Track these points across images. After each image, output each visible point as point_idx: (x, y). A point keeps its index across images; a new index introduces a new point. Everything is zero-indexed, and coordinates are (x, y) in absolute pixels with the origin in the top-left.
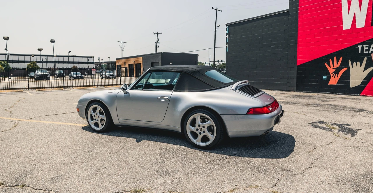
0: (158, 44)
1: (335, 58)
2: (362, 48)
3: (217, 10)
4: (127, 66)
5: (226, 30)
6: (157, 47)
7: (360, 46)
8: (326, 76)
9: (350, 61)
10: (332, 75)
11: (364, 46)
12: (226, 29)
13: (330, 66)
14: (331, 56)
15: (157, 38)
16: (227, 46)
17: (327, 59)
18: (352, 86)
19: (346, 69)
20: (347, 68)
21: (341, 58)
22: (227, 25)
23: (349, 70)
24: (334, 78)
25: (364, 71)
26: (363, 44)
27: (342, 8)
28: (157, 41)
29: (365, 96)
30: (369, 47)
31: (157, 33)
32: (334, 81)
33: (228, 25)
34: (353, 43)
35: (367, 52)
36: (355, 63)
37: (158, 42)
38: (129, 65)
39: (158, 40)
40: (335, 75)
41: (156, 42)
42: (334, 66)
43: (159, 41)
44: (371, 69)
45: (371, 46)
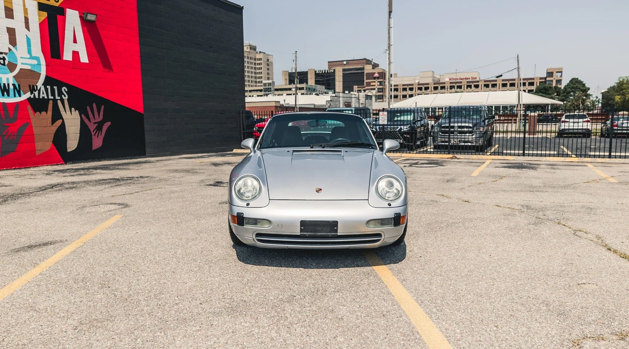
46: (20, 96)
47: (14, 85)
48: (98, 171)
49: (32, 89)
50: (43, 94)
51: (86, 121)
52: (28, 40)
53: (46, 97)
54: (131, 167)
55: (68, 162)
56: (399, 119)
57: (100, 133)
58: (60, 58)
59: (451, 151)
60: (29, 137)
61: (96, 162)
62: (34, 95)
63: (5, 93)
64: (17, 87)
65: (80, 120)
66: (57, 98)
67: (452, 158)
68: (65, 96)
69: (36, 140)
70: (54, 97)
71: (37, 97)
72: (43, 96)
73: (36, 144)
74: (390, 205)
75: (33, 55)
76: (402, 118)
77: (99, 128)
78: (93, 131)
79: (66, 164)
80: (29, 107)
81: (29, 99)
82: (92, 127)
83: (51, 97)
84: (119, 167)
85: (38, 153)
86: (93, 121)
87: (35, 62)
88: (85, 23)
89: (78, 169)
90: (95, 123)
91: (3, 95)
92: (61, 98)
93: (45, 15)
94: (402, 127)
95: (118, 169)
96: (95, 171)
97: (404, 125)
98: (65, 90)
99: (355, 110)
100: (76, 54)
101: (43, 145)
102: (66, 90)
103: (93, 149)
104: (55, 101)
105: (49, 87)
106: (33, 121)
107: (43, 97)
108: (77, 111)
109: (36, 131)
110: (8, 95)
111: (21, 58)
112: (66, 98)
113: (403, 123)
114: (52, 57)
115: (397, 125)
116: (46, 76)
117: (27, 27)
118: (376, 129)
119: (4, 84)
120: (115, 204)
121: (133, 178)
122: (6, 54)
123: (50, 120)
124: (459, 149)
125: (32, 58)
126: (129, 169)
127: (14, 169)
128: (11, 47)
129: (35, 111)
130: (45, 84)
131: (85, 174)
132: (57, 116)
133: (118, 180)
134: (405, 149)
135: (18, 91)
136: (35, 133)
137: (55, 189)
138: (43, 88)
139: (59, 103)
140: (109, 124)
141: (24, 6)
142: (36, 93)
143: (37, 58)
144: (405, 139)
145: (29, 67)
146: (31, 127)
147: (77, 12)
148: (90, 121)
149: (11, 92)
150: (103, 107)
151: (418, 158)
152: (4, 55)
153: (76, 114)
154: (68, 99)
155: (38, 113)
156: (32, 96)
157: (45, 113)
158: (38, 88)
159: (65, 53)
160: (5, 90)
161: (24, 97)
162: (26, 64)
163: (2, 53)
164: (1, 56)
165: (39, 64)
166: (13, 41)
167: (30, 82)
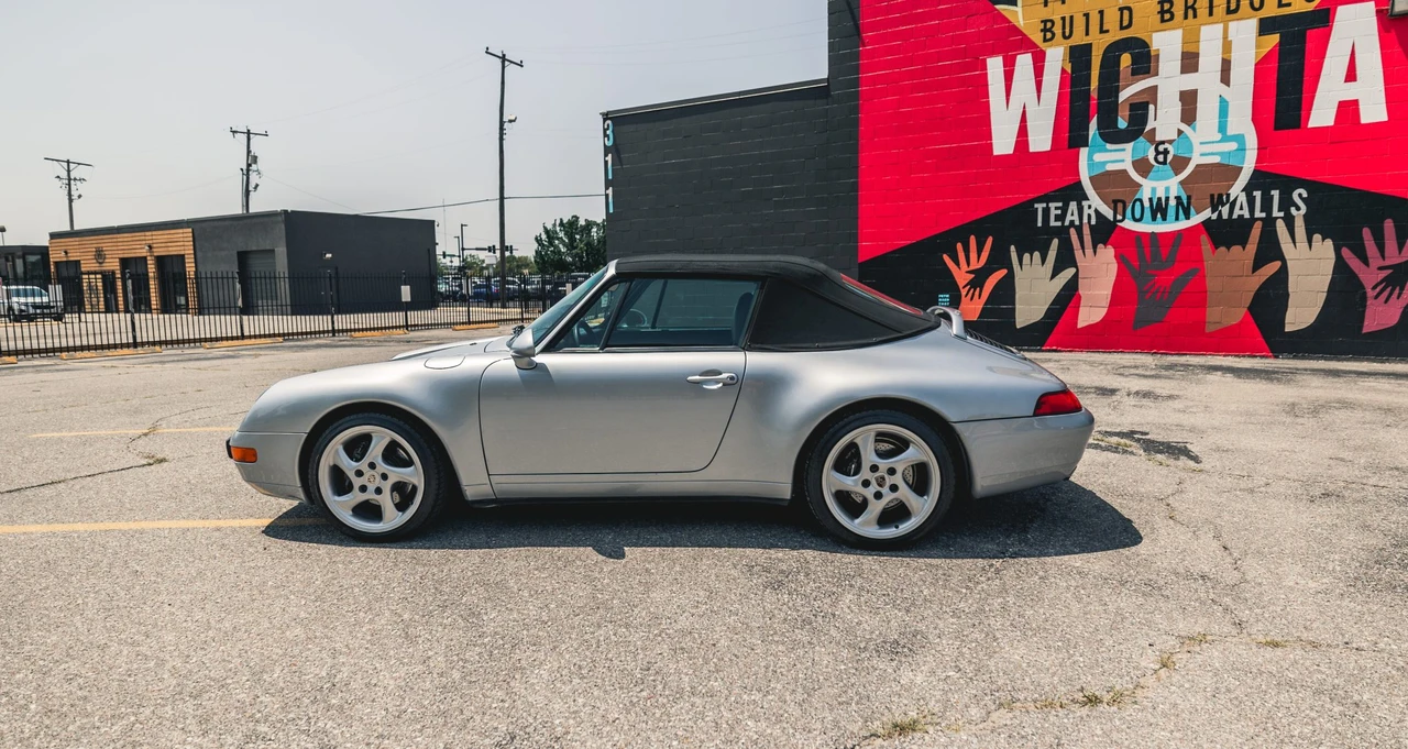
0: (253, 176)
1: (973, 239)
2: (1046, 211)
3: (503, 58)
4: (113, 265)
5: (606, 135)
6: (250, 189)
7: (1040, 207)
8: (948, 296)
9: (1013, 248)
10: (964, 292)
11: (1050, 205)
12: (605, 130)
13: (957, 263)
14: (961, 234)
15: (249, 152)
16: (610, 191)
17: (948, 241)
18: (1021, 322)
19: (1002, 273)
20: (1005, 271)
21: (990, 239)
22: (606, 116)
23: (1010, 277)
24: (972, 299)
25: (1052, 277)
26: (1047, 199)
27: (990, 88)
28: (249, 165)
29: (1055, 351)
30: (1064, 210)
31: (249, 133)
32: (970, 310)
33: (610, 119)
34: (1022, 197)
35: (1059, 224)
36: (1027, 256)
37: (254, 167)
38: (125, 262)
39: (252, 160)
40: (972, 290)
41: (245, 168)
42: (968, 264)
43: (255, 162)
44: (1069, 273)
45: (1068, 205)
46: (1187, 217)
47: (1178, 198)
49: (1216, 202)
50: (1241, 208)
51: (1354, 262)
52: (1223, 104)
53: (1247, 216)
55: (1282, 352)
57: (1397, 291)
58: (1298, 127)
60: (1197, 297)
61: (1365, 363)
62: (1220, 214)
63: (1159, 215)
64: (1185, 202)
65: (1333, 261)
66: (1277, 214)
68: (1298, 209)
69: (1209, 303)
70: (1270, 213)
71: (1225, 216)
72: (1241, 213)
73: (1209, 310)
75: (1231, 131)
78: (1374, 288)
79: (1277, 357)
80: (1204, 239)
81: (1207, 223)
82: (1369, 277)
83: (1258, 214)
85: (1210, 328)
86: (1377, 263)
87: (1233, 146)
88: (1390, 23)
90: (1380, 268)
91: (1154, 218)
92: (1288, 213)
93: (1274, 39)
98: (1300, 195)
100: (1348, 109)
101: (1227, 311)
102: (1305, 195)
103: (1364, 331)
104: (1269, 222)
105: (1258, 194)
106: (1208, 264)
107: (1241, 217)
108: (1329, 242)
109: (1213, 284)
110: (1164, 218)
111: (1201, 143)
112: (1299, 214)
114: (1276, 129)
116: (1256, 171)
117: (1226, 79)
119: (1159, 199)
122: (1171, 142)
123: (1250, 263)
125: (1226, 139)
127: (1154, 353)
128: (1184, 127)
129: (1216, 245)
130: (1248, 190)
132: (1270, 250)
135: (1185, 209)
136: (1208, 289)
138: (1243, 198)
139: (1281, 225)
142: (1225, 210)
143: (1239, 139)
145: (1216, 159)
146: (1202, 277)
148: (1366, 263)
149: (1171, 212)
152: (1167, 145)
153: (1325, 250)
154: (1305, 216)
155: (1223, 249)
156: (1214, 216)
157: (1239, 247)
158: (1232, 199)
159: (1313, 112)
160: (1159, 210)
161: (1196, 219)
162: (1209, 154)
163: (1163, 143)
164: (1161, 148)
165: (1242, 149)
166: (1189, 115)
167: (1215, 188)
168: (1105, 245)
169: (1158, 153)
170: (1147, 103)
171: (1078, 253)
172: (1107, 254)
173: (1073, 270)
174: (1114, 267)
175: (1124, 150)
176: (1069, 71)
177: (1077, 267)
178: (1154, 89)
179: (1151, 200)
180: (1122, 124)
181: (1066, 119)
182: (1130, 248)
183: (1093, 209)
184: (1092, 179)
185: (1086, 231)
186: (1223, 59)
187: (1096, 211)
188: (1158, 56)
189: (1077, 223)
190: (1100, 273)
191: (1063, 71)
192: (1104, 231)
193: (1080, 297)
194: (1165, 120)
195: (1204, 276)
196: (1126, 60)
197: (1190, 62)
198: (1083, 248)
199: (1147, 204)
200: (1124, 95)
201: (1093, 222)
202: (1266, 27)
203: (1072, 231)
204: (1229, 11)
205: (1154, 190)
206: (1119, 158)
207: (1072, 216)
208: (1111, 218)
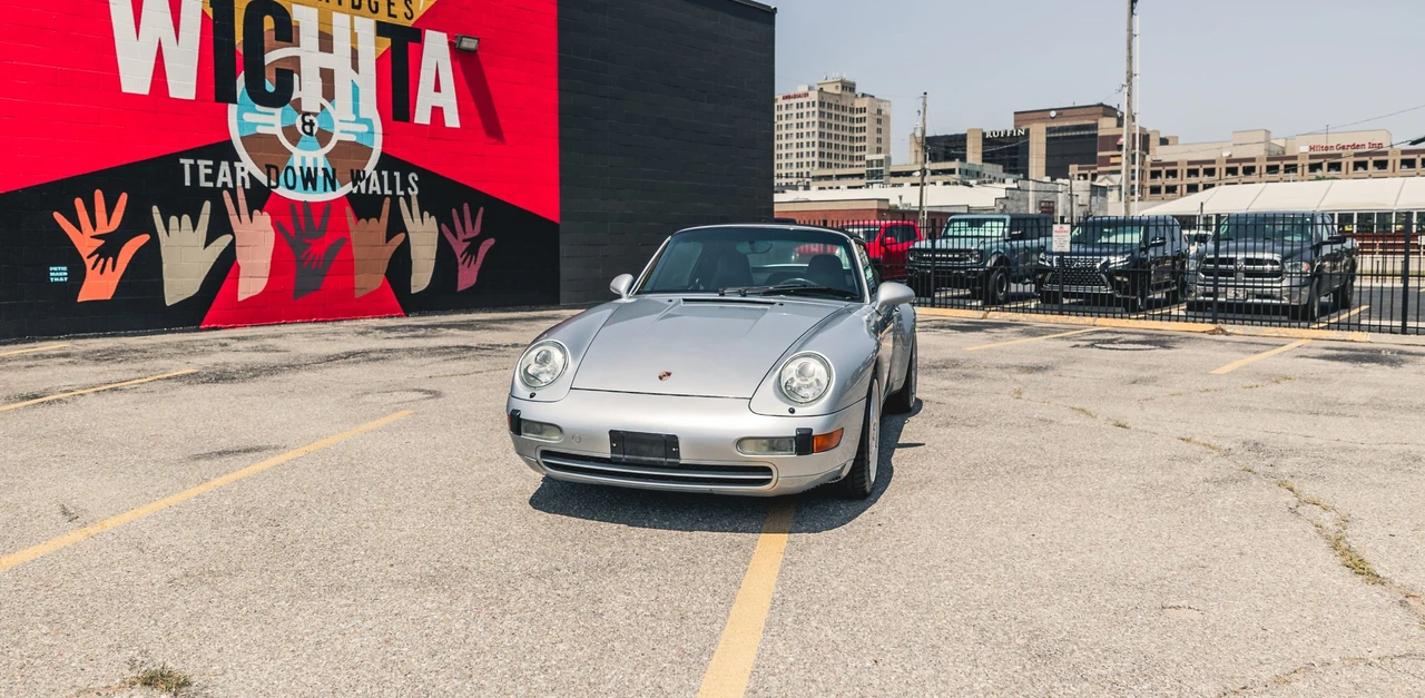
2: (195, 169)
7: (187, 163)
8: (65, 268)
9: (155, 209)
10: (89, 263)
11: (199, 162)
13: (78, 227)
14: (82, 186)
17: (63, 194)
18: (170, 298)
20: (145, 238)
21: (125, 196)
23: (154, 244)
24: (102, 272)
25: (206, 246)
26: (196, 154)
27: (112, 7)
29: (216, 329)
30: (216, 169)
32: (100, 285)
34: (164, 149)
35: (211, 184)
36: (173, 220)
40: (102, 260)
42: (94, 227)
44: (225, 240)
45: (219, 165)
46: (334, 190)
47: (325, 170)
48: (452, 331)
49: (356, 177)
50: (374, 185)
51: (449, 236)
52: (355, 88)
53: (379, 193)
54: (516, 326)
55: (410, 312)
56: (1112, 240)
57: (473, 259)
58: (408, 121)
59: (1220, 315)
60: (345, 265)
61: (463, 315)
62: (359, 189)
63: (310, 185)
64: (331, 174)
65: (437, 235)
66: (399, 192)
67: (1213, 333)
68: (413, 190)
69: (356, 271)
70: (394, 192)
71: (363, 191)
72: (375, 189)
73: (356, 277)
74: (792, 411)
75: (362, 116)
76: (1120, 239)
77: (472, 250)
78: (461, 257)
79: (408, 316)
80: (348, 210)
81: (350, 195)
82: (459, 247)
83: (387, 192)
84: (494, 325)
85: (358, 294)
86: (461, 236)
87: (364, 128)
88: (457, 53)
89: (419, 327)
90: (464, 241)
91: (306, 188)
92: (407, 193)
93: (387, 42)
94: (1112, 259)
95: (488, 328)
96: (445, 331)
97: (1115, 254)
98: (413, 178)
99: (1012, 220)
100: (437, 112)
101: (369, 280)
102: (416, 179)
103: (459, 289)
104: (395, 198)
105: (385, 173)
106: (353, 235)
107: (375, 192)
108: (433, 218)
109: (357, 252)
110: (314, 188)
111: (340, 121)
112: (414, 193)
113: (1115, 249)
114: (394, 120)
115: (1101, 254)
116: (383, 155)
117: (355, 66)
118: (1051, 262)
119: (309, 169)
120: (420, 391)
121: (499, 346)
122: (315, 115)
123: (384, 233)
124: (1248, 312)
125: (359, 121)
126: (507, 330)
127: (315, 322)
128: (325, 102)
129: (358, 217)
130: (378, 168)
131: (423, 336)
132: (396, 225)
133: (468, 348)
134: (1119, 309)
135: (331, 181)
136: (355, 258)
137: (351, 359)
138: (375, 176)
139: (402, 200)
140: (491, 241)
141: (352, 29)
142: (363, 185)
143: (368, 122)
144: (1117, 286)
145: (353, 138)
146: (349, 246)
147: (445, 35)
148: (456, 236)
149: (320, 183)
150: (482, 209)
151: (1133, 331)
152: (312, 117)
153: (431, 223)
154: (418, 196)
155: (363, 220)
156: (355, 191)
157: (375, 220)
158: (367, 176)
159: (417, 110)
160: (309, 179)
161: (342, 191)
162: (348, 132)
163: (308, 114)
164: (307, 119)
165: (371, 132)
166: (329, 93)
167: (353, 164)
168: (261, 211)
169: (305, 123)
170: (291, 73)
171: (233, 219)
172: (263, 220)
173: (228, 238)
174: (271, 236)
175: (273, 114)
176: (211, 16)
177: (233, 234)
178: (296, 60)
179: (301, 168)
180: (270, 87)
181: (211, 68)
182: (287, 217)
183: (246, 172)
184: (242, 138)
185: (241, 194)
186: (352, 48)
187: (250, 174)
188: (298, 27)
189: (230, 185)
190: (256, 240)
191: (204, 14)
192: (259, 197)
193: (239, 267)
194: (308, 91)
195: (351, 246)
196: (269, 23)
197: (326, 42)
198: (238, 214)
199: (298, 173)
200: (270, 58)
201: (248, 186)
202: (382, 29)
203: (226, 193)
204: (354, 7)
205: (303, 159)
206: (270, 121)
207: (224, 176)
208: (266, 184)
